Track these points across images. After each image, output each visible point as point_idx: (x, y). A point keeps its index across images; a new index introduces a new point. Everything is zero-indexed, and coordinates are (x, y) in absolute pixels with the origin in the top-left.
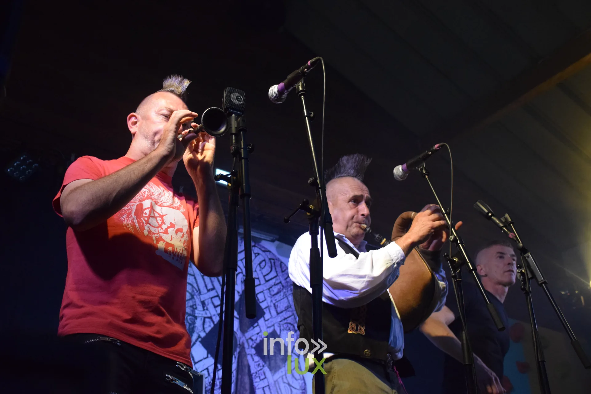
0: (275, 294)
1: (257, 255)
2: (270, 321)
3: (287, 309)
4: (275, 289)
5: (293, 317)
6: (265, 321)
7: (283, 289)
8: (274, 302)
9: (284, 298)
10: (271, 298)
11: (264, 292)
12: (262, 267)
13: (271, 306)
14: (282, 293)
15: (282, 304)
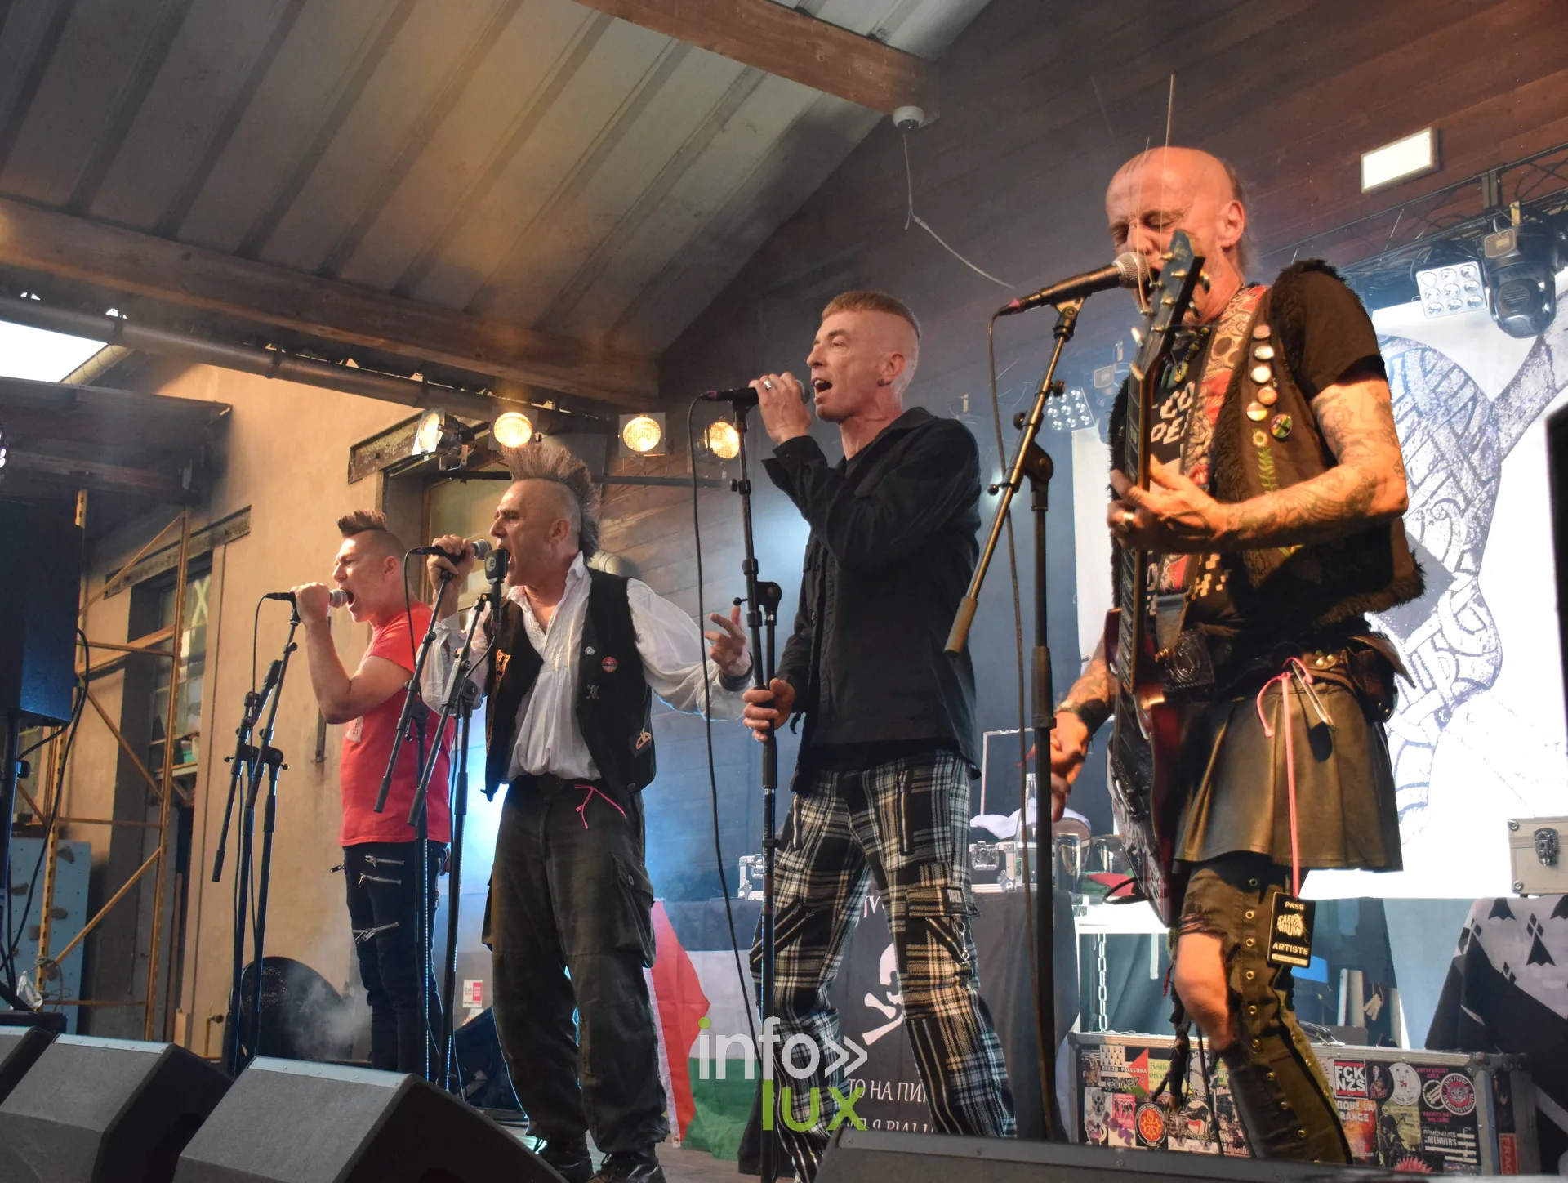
3: (1434, 467)
5: (1451, 479)
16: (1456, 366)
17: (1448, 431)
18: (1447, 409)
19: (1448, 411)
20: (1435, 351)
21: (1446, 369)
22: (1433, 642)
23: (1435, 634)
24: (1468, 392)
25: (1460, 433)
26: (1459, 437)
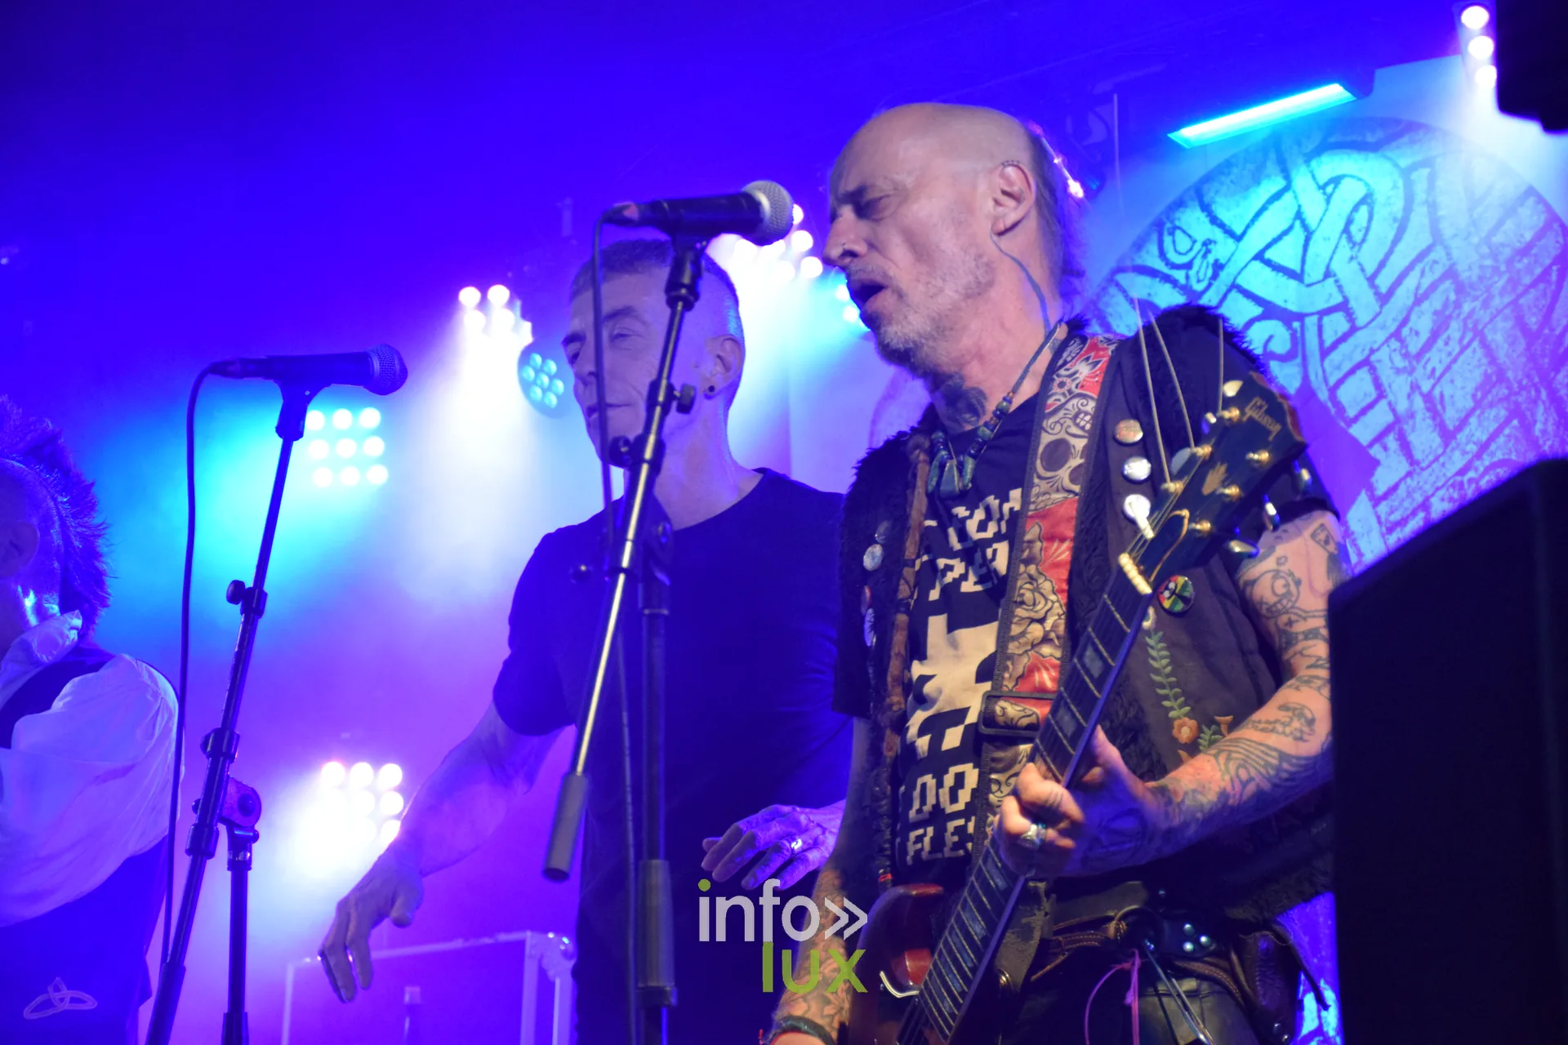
0: (1428, 346)
1: (1329, 189)
2: (1402, 487)
4: (1423, 323)
6: (1378, 501)
7: (1458, 305)
8: (1426, 386)
9: (1463, 349)
10: (1411, 371)
11: (1373, 358)
13: (1412, 415)
14: (1454, 330)
15: (1459, 383)
17: (1511, 324)
25: (1535, 329)
26: (1532, 339)
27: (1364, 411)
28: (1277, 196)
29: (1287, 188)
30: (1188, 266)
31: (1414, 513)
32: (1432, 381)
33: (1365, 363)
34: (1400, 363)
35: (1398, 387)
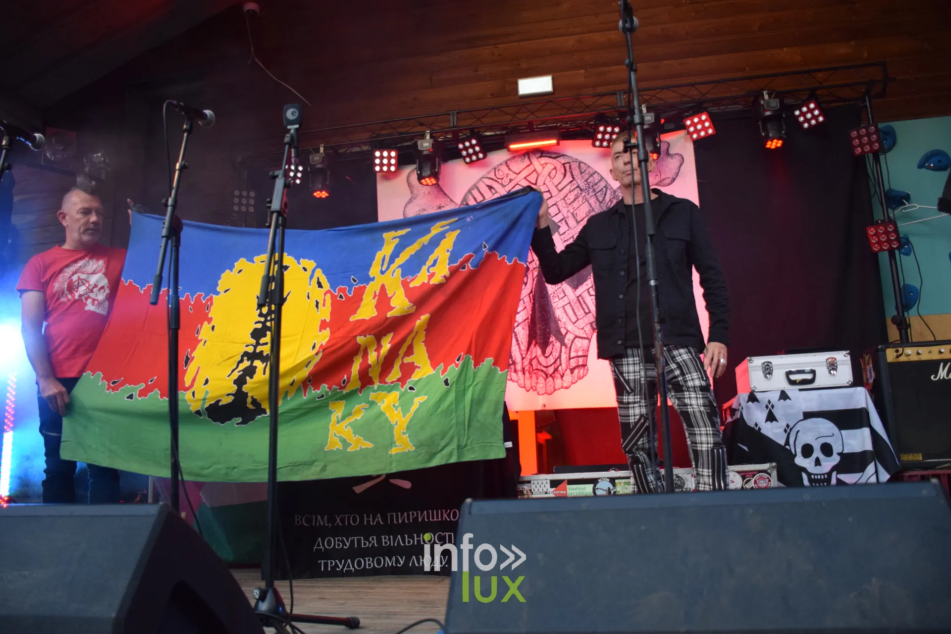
0: (573, 202)
1: (544, 165)
2: (567, 233)
4: (571, 197)
6: (561, 235)
7: (581, 194)
8: (572, 211)
9: (583, 203)
10: (568, 207)
11: (558, 203)
12: (553, 177)
13: (568, 217)
14: (580, 199)
15: (581, 211)
16: (596, 172)
17: (595, 199)
18: (593, 190)
19: (594, 190)
20: (585, 164)
21: (592, 172)
22: (589, 292)
23: (589, 288)
24: (602, 184)
25: (601, 201)
26: (600, 202)
27: (556, 215)
28: (529, 166)
29: (531, 163)
30: (502, 179)
31: (570, 238)
32: (573, 210)
33: (555, 204)
34: (564, 205)
35: (564, 211)
